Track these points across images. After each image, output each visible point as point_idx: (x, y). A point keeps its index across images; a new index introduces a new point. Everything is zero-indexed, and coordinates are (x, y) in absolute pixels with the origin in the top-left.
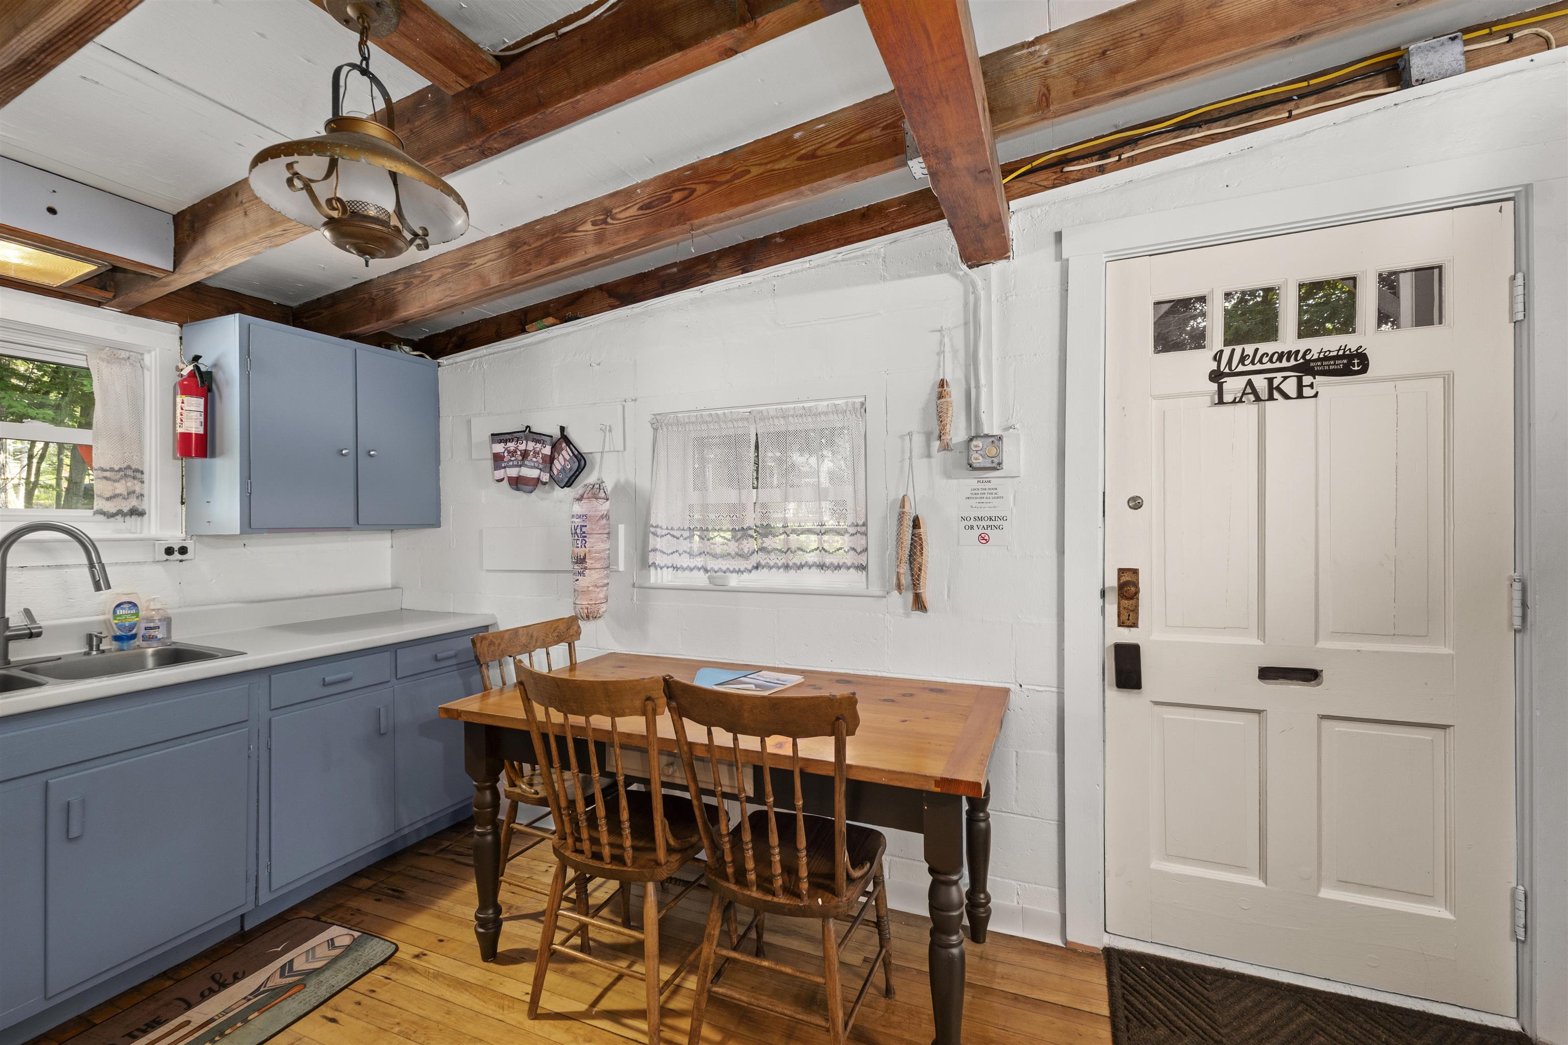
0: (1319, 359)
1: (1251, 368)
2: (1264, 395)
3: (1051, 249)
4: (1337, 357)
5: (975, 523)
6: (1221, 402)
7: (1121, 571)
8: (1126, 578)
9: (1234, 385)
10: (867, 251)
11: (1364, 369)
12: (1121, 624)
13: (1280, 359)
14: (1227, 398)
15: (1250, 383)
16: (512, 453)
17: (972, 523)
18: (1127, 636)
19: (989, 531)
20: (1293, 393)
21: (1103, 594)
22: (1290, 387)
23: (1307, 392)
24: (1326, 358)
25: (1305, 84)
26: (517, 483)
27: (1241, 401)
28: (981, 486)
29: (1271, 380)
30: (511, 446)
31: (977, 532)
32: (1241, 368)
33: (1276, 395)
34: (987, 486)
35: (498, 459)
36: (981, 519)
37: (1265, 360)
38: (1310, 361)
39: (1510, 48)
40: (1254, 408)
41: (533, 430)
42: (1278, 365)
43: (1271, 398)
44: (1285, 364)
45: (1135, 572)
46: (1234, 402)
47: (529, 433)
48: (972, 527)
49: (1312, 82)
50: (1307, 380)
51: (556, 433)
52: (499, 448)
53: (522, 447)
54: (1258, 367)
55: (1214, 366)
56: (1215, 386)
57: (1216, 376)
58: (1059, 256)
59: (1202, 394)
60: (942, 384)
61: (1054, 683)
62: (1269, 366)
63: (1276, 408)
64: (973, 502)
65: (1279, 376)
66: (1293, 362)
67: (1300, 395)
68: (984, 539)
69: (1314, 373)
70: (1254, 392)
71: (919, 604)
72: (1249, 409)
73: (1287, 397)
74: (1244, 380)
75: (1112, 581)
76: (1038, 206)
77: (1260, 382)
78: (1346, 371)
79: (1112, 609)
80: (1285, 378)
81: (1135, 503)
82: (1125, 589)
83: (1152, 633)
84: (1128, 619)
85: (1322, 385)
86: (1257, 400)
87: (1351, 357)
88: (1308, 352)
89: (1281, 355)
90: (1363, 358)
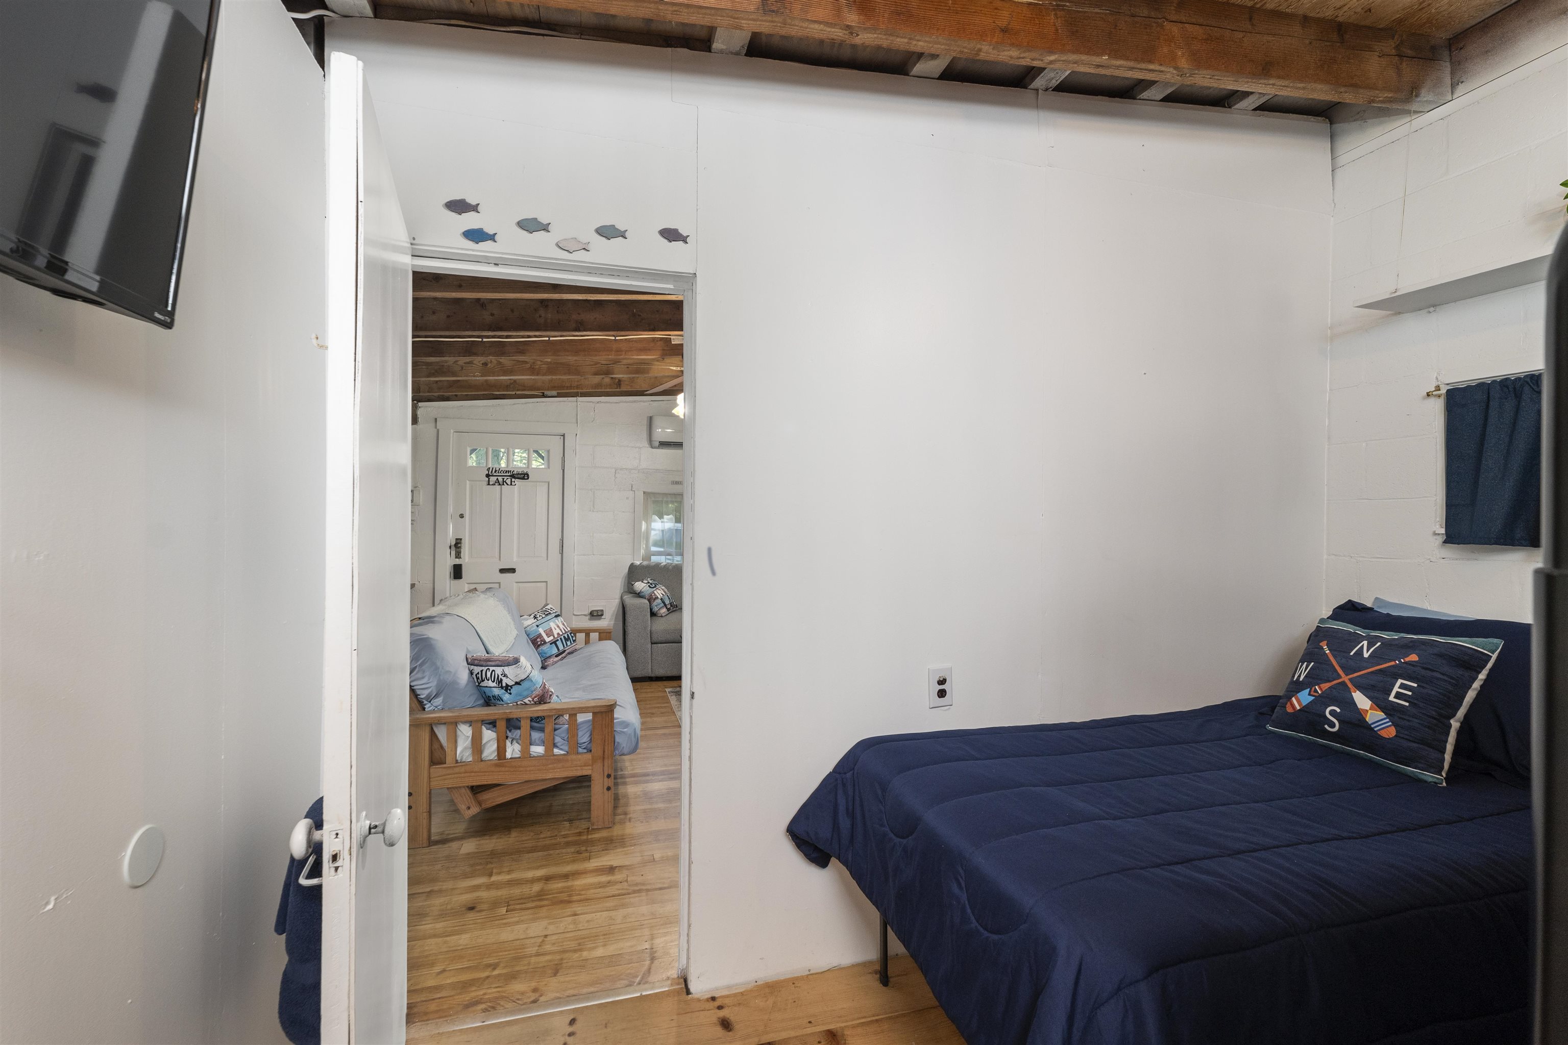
0: (516, 474)
1: (498, 474)
2: (501, 483)
3: (433, 424)
4: (521, 474)
6: (489, 484)
7: (457, 539)
8: (458, 541)
9: (493, 479)
11: (528, 479)
12: (456, 558)
14: (491, 483)
15: (497, 479)
18: (458, 562)
20: (509, 483)
21: (450, 547)
22: (509, 481)
23: (513, 483)
24: (519, 474)
27: (495, 485)
29: (503, 479)
32: (495, 474)
33: (505, 484)
37: (502, 472)
38: (514, 474)
40: (500, 486)
42: (505, 474)
43: (503, 484)
44: (507, 474)
45: (461, 539)
46: (493, 485)
50: (513, 480)
54: (500, 474)
55: (487, 473)
56: (487, 479)
57: (488, 476)
58: (436, 427)
59: (484, 481)
61: (432, 580)
62: (503, 474)
63: (505, 487)
65: (506, 478)
66: (509, 474)
67: (511, 485)
69: (515, 478)
70: (499, 482)
72: (497, 487)
73: (508, 485)
75: (453, 543)
76: (429, 407)
77: (500, 479)
78: (523, 478)
79: (453, 553)
80: (507, 479)
81: (462, 516)
82: (457, 545)
83: (466, 560)
84: (458, 555)
85: (517, 481)
86: (500, 484)
87: (525, 474)
88: (513, 471)
89: (506, 472)
90: (528, 475)
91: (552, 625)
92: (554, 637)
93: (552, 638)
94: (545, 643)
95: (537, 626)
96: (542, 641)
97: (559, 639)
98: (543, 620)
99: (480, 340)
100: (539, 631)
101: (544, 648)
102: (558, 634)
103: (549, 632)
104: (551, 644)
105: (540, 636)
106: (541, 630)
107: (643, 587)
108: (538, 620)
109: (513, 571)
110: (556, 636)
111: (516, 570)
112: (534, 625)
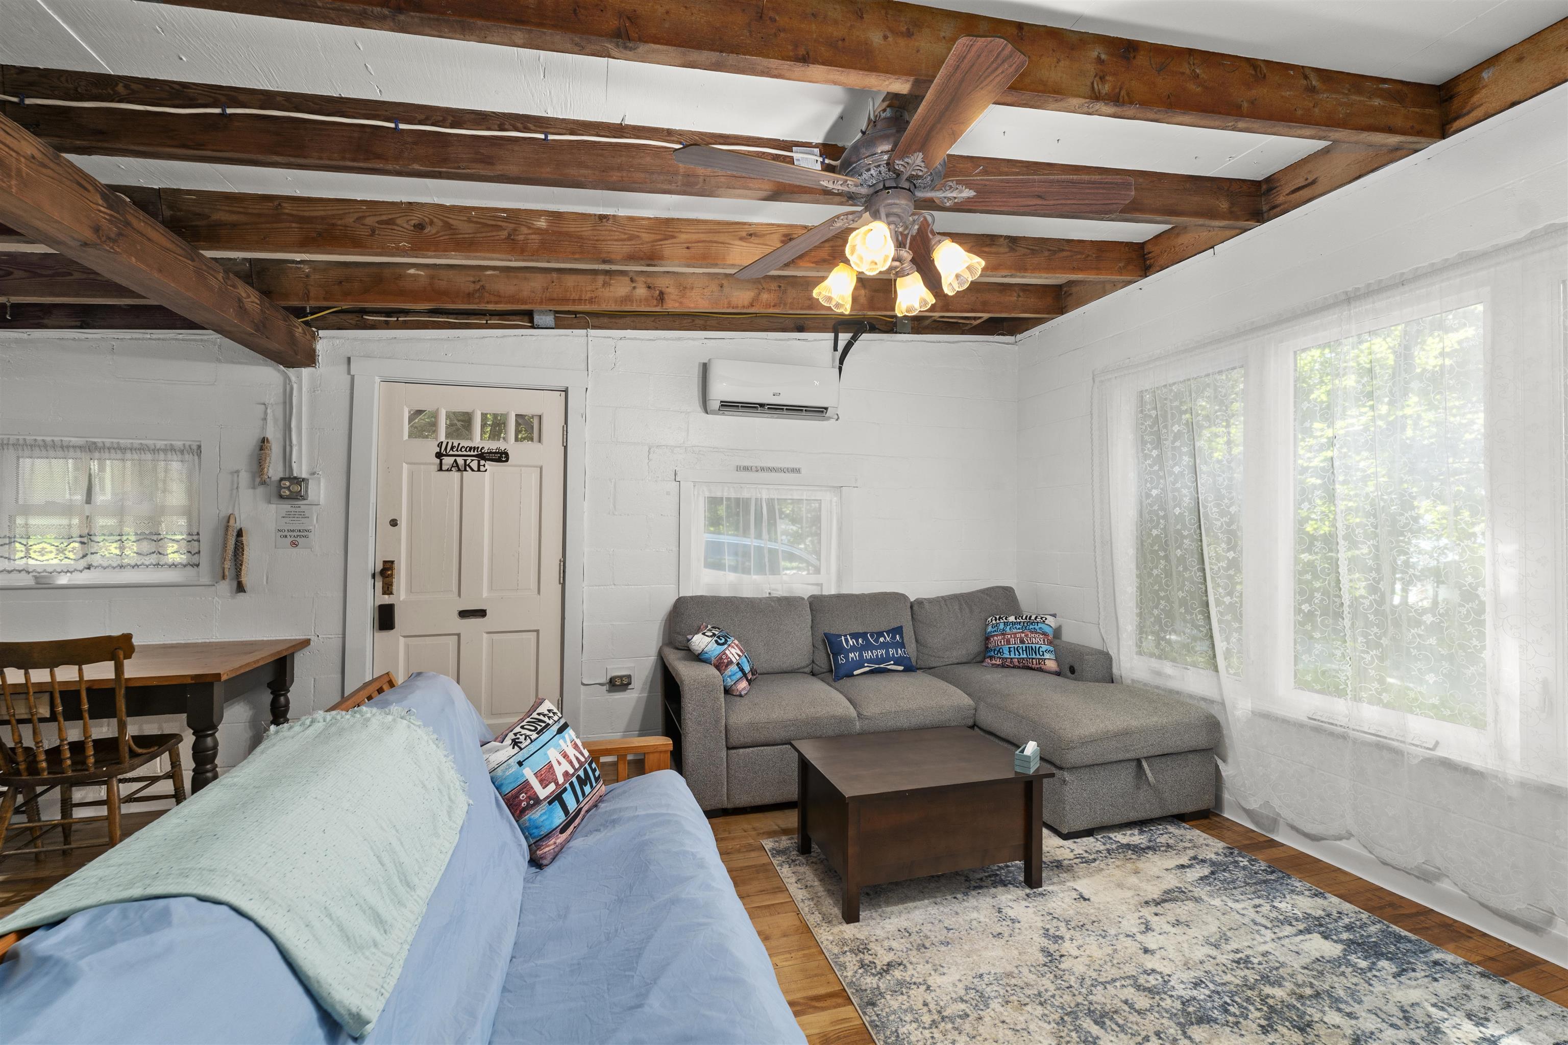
0: (488, 453)
1: (456, 453)
2: (463, 468)
3: (346, 366)
4: (495, 453)
5: (288, 534)
6: (441, 469)
7: (385, 562)
8: (388, 566)
9: (448, 461)
10: (205, 337)
11: (507, 461)
12: (384, 593)
13: (470, 450)
14: (444, 468)
15: (455, 461)
17: (286, 533)
18: (387, 600)
19: (298, 539)
20: (475, 468)
21: (374, 576)
22: (474, 465)
23: (482, 468)
24: (491, 453)
27: (450, 470)
28: (294, 509)
29: (465, 461)
31: (289, 540)
32: (451, 453)
33: (468, 468)
34: (298, 510)
36: (293, 531)
37: (463, 449)
38: (484, 453)
39: (575, 321)
40: (459, 473)
42: (469, 453)
43: (465, 470)
44: (472, 453)
45: (392, 562)
46: (447, 470)
48: (286, 536)
50: (482, 462)
54: (460, 453)
55: (438, 450)
56: (438, 461)
57: (439, 455)
58: (349, 372)
59: (433, 464)
60: (264, 440)
61: (341, 632)
62: (465, 453)
63: (468, 474)
64: (287, 520)
65: (470, 458)
66: (476, 453)
67: (479, 470)
68: (294, 544)
69: (486, 460)
70: (458, 466)
71: (240, 588)
72: (455, 475)
73: (473, 470)
74: (453, 459)
75: (379, 567)
76: (338, 338)
77: (460, 461)
78: (499, 460)
79: (379, 585)
80: (472, 460)
81: (394, 523)
82: (386, 572)
83: (401, 596)
84: (388, 589)
85: (489, 465)
86: (459, 470)
87: (502, 453)
88: (483, 448)
89: (471, 448)
90: (507, 455)
91: (553, 754)
92: (557, 784)
93: (552, 787)
94: (538, 801)
95: (520, 764)
96: (529, 798)
97: (567, 785)
98: (533, 748)
100: (523, 775)
101: (536, 815)
102: (566, 774)
103: (547, 774)
104: (550, 803)
105: (526, 786)
106: (528, 773)
107: (705, 644)
108: (521, 749)
109: (482, 613)
110: (561, 780)
111: (488, 612)
112: (513, 761)
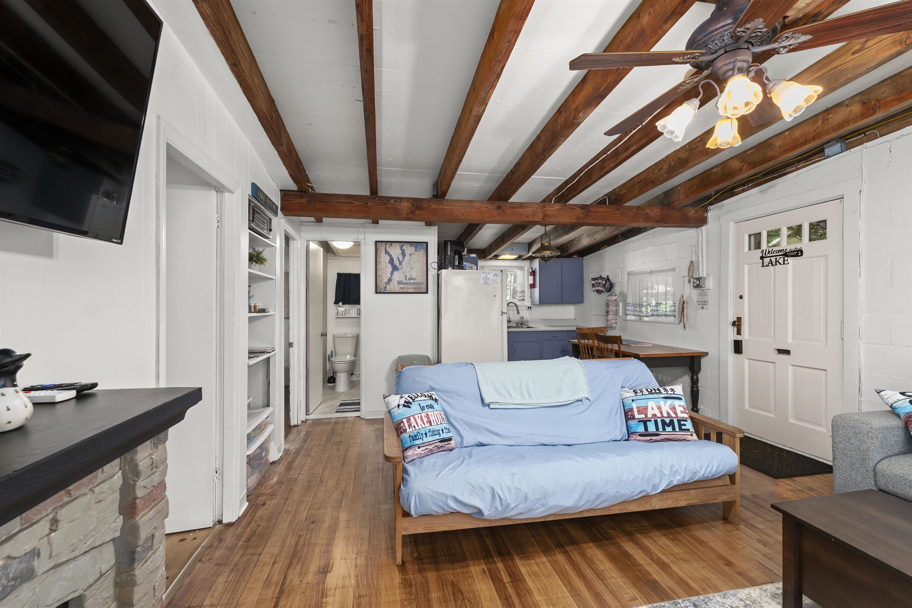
0: (789, 252)
1: (771, 255)
2: (774, 264)
4: (794, 251)
6: (763, 266)
7: (737, 318)
8: (739, 320)
11: (802, 255)
12: (737, 334)
13: (779, 252)
14: (765, 265)
15: (771, 260)
16: (597, 283)
17: (700, 303)
18: (738, 338)
19: (704, 305)
20: (782, 263)
21: (733, 325)
22: (781, 261)
23: (786, 262)
24: (791, 252)
25: (801, 157)
26: (599, 292)
27: (768, 266)
28: (702, 292)
29: (776, 259)
30: (596, 281)
31: (701, 306)
32: (768, 255)
33: (777, 263)
34: (704, 292)
35: (593, 285)
36: (702, 302)
37: (775, 252)
38: (787, 252)
39: (866, 138)
40: (773, 267)
41: (602, 277)
42: (778, 254)
43: (776, 264)
44: (780, 254)
45: (741, 318)
46: (766, 266)
47: (601, 278)
49: (803, 156)
50: (786, 258)
51: (606, 277)
52: (593, 282)
53: (599, 281)
54: (773, 255)
55: (761, 255)
56: (762, 261)
57: (762, 258)
59: (759, 263)
60: (692, 262)
62: (776, 254)
63: (779, 267)
64: (700, 297)
65: (778, 257)
66: (782, 253)
67: (784, 264)
68: (703, 308)
69: (788, 256)
70: (772, 263)
71: (684, 327)
72: (771, 268)
73: (780, 264)
74: (770, 258)
75: (735, 320)
76: (716, 208)
77: (773, 259)
78: (797, 256)
79: (735, 329)
80: (780, 258)
81: (741, 297)
82: (737, 324)
83: (745, 336)
84: (739, 332)
85: (790, 260)
86: (772, 265)
87: (798, 251)
88: (786, 249)
89: (779, 251)
90: (801, 251)
91: (651, 404)
92: (646, 416)
93: (643, 416)
94: (634, 418)
95: (633, 400)
96: (631, 415)
97: (653, 420)
98: (642, 397)
99: (606, 155)
100: (632, 405)
101: (632, 423)
102: (654, 415)
103: (643, 410)
104: (639, 421)
105: (631, 410)
106: (634, 406)
107: (895, 400)
108: (636, 395)
109: (787, 352)
110: (649, 416)
111: (791, 352)
112: (631, 399)
